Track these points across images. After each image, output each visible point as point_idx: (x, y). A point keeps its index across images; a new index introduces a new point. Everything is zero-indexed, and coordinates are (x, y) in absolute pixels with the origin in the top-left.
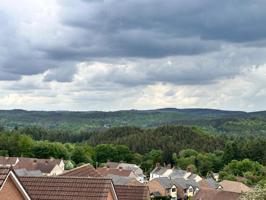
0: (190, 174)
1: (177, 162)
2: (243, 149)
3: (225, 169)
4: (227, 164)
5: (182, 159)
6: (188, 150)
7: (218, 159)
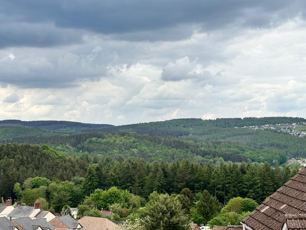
0: (38, 210)
1: (21, 196)
2: (109, 174)
3: (86, 201)
4: (89, 195)
5: (28, 190)
6: (37, 177)
7: (78, 189)
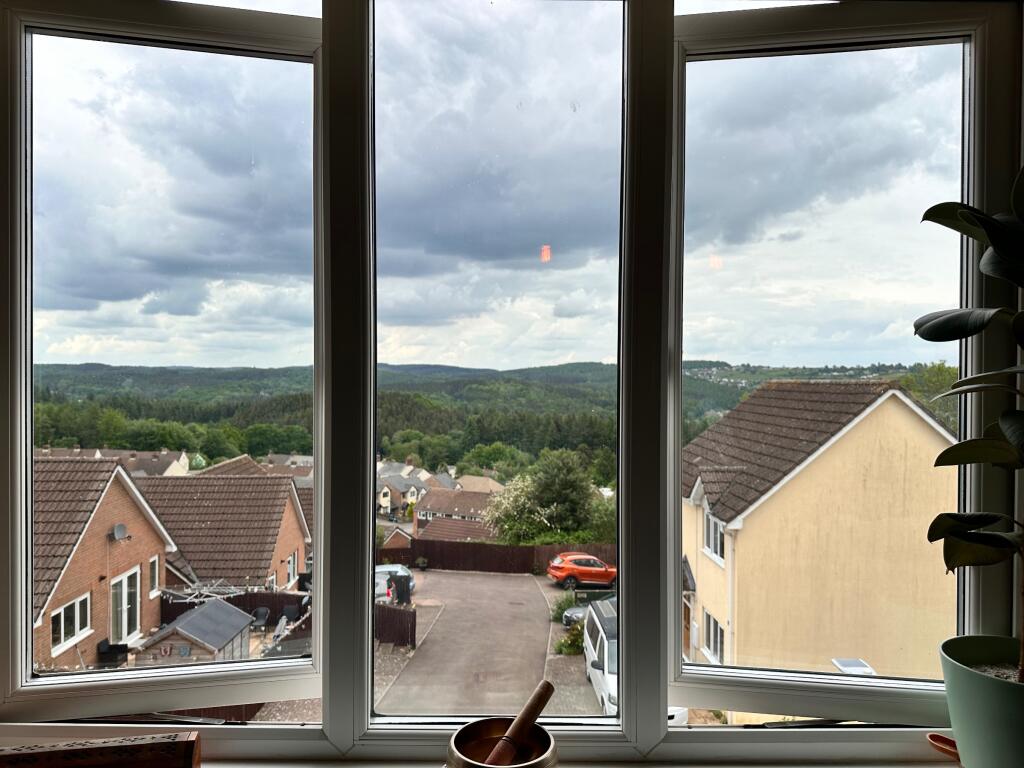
0: (411, 468)
1: (389, 451)
2: (493, 427)
3: (465, 458)
4: (469, 451)
5: (399, 445)
6: (408, 430)
